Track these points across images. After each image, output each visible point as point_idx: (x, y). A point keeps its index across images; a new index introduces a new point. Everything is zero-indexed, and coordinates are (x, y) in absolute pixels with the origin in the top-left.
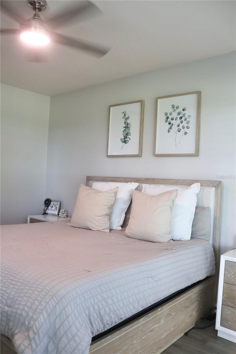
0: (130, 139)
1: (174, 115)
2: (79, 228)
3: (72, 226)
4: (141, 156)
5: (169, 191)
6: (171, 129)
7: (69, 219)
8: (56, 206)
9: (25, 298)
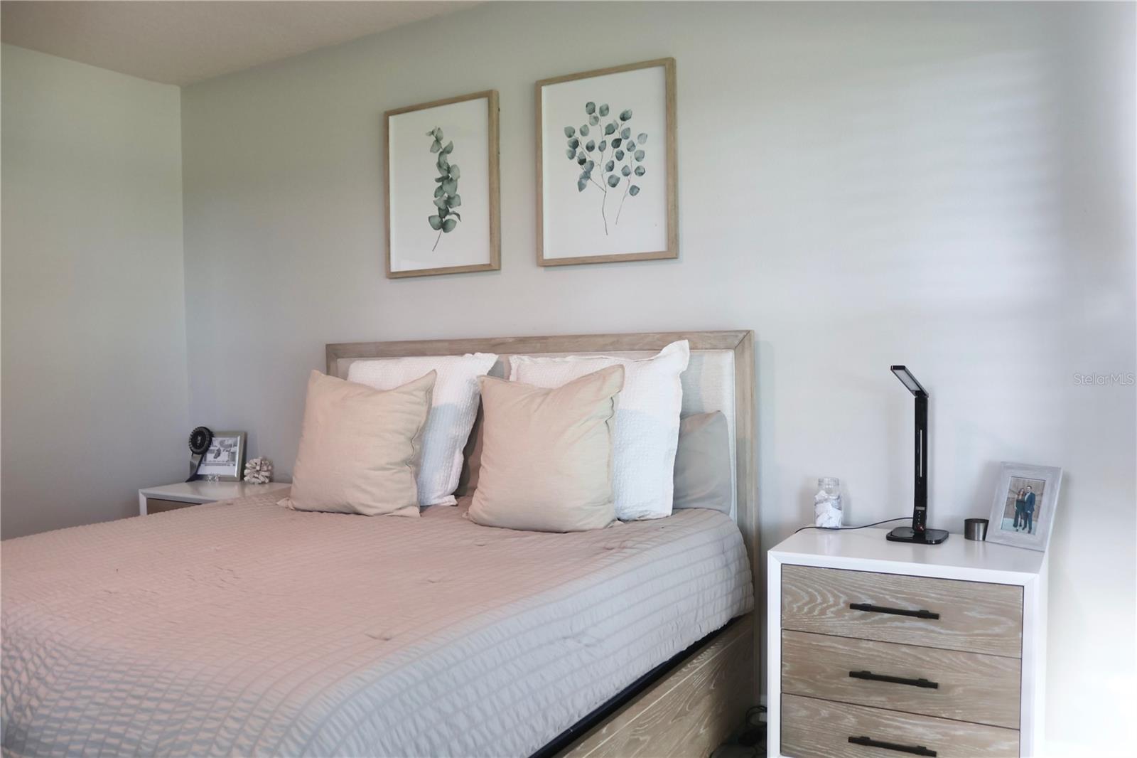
0: (458, 215)
1: (597, 134)
2: (322, 512)
3: (297, 509)
4: (499, 269)
5: (596, 372)
6: (589, 178)
7: (277, 487)
8: (232, 450)
9: (196, 748)
